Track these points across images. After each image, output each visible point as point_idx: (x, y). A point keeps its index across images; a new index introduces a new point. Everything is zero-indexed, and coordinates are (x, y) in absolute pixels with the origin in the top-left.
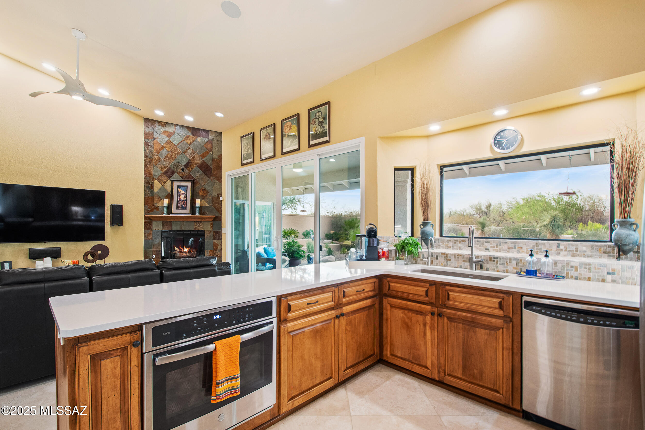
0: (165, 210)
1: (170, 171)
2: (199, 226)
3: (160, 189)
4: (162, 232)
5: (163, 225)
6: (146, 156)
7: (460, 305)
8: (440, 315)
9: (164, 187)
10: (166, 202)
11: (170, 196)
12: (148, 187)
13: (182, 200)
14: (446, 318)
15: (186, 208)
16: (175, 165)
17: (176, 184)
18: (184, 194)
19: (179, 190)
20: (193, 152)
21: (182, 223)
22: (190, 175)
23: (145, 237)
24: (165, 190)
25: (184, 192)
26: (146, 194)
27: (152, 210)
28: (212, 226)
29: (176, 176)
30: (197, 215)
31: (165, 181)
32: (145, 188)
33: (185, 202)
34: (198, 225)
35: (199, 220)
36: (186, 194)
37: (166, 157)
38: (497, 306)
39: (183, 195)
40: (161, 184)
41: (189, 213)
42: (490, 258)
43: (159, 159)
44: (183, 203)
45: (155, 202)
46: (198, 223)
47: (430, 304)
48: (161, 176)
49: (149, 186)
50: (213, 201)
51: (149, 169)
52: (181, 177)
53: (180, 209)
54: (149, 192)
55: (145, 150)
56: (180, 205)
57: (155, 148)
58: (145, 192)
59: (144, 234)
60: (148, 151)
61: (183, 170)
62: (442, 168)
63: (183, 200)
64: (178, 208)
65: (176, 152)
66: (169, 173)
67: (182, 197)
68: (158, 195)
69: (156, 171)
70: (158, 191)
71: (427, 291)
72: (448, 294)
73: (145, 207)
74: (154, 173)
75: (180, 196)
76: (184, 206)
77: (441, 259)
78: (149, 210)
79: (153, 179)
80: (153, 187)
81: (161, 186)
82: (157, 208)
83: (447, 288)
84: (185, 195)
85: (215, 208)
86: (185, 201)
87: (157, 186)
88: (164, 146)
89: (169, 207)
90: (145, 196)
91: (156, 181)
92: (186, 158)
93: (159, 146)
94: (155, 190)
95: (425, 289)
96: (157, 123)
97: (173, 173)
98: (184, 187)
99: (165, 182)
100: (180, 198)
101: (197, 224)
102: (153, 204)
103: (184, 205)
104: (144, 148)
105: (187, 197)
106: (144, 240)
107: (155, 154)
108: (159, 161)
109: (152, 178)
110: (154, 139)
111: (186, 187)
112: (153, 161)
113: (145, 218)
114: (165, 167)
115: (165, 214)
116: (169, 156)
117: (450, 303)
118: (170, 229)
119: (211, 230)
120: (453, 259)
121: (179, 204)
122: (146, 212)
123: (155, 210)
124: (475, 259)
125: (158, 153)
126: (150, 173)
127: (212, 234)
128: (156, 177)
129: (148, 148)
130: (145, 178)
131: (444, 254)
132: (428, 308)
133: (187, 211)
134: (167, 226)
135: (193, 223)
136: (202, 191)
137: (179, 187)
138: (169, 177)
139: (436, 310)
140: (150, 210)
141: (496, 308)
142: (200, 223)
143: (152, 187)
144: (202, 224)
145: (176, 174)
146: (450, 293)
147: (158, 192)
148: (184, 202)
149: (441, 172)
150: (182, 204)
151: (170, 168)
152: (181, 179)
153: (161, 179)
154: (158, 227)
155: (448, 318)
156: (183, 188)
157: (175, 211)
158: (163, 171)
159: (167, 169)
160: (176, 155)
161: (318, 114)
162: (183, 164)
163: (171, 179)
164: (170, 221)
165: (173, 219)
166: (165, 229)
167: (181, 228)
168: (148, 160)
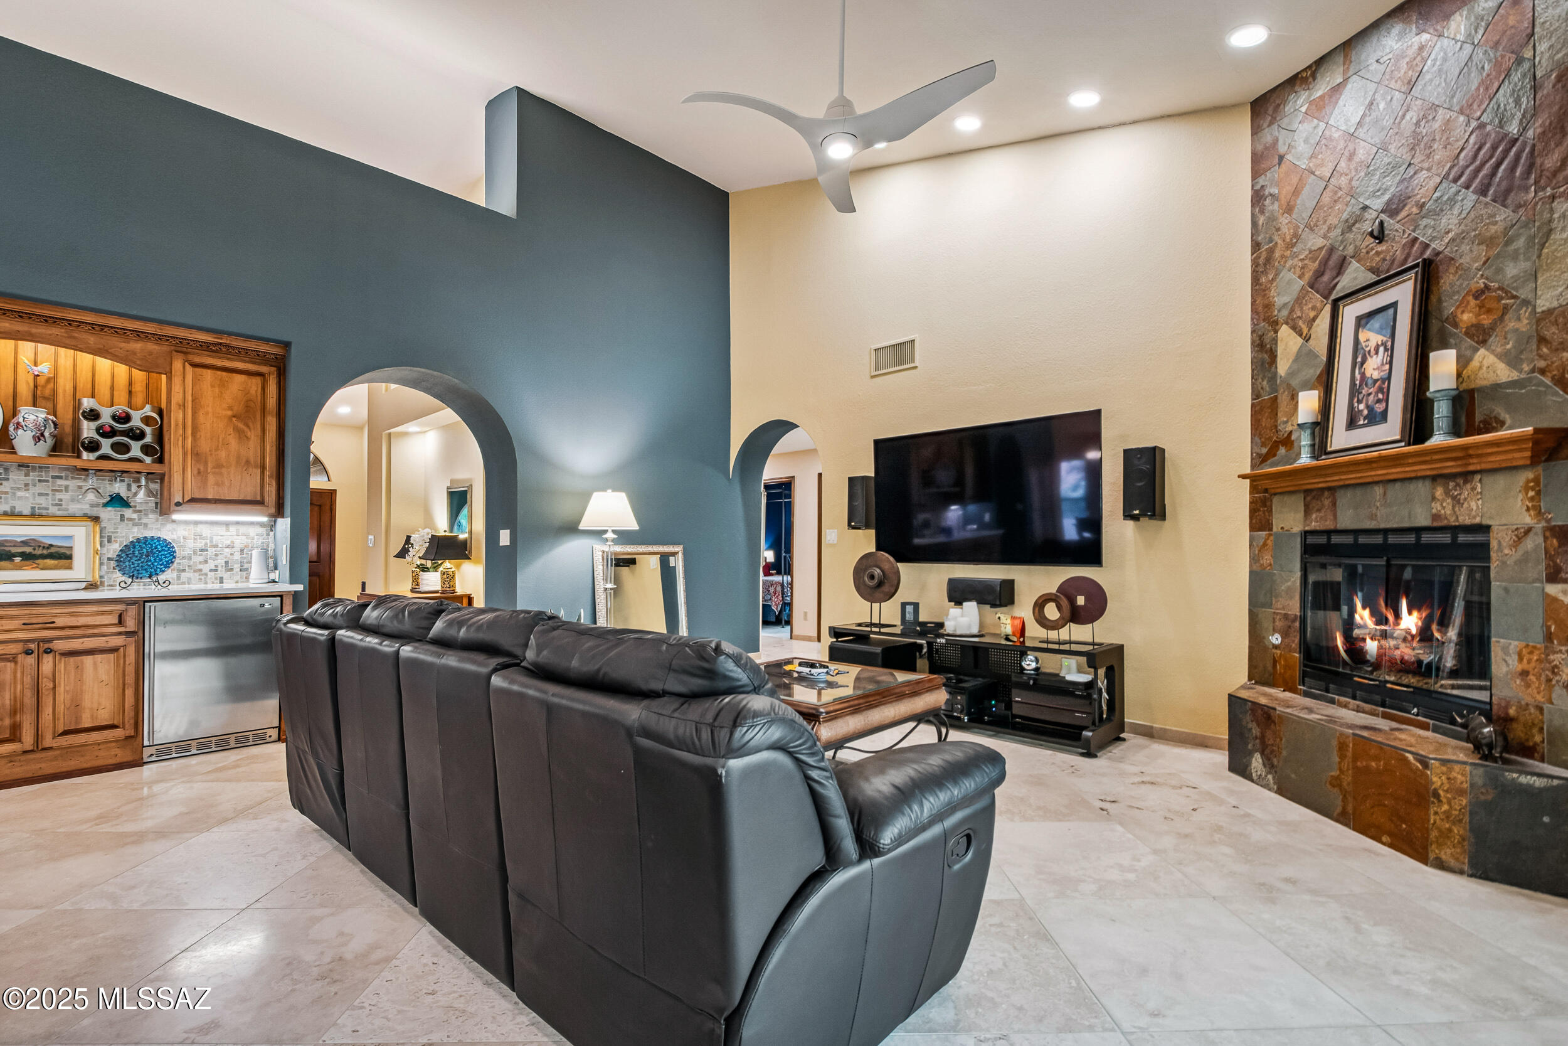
0: (1307, 438)
1: (1332, 261)
2: (1457, 501)
3: (1298, 357)
4: (1306, 534)
5: (1307, 512)
6: (1256, 246)
9: (1311, 342)
10: (1308, 403)
11: (1325, 377)
12: (1263, 362)
13: (1370, 382)
15: (1384, 418)
16: (1347, 227)
17: (1351, 314)
18: (1381, 349)
19: (1363, 336)
21: (1378, 490)
22: (1412, 242)
23: (1254, 559)
24: (1312, 354)
25: (1380, 338)
26: (1255, 394)
27: (1272, 453)
28: (1536, 493)
29: (1350, 278)
30: (1438, 439)
31: (1312, 314)
32: (1253, 370)
33: (1385, 384)
34: (1454, 498)
35: (1451, 467)
36: (1389, 343)
37: (1319, 208)
39: (1377, 353)
40: (1301, 335)
41: (1398, 437)
43: (1296, 232)
44: (1377, 393)
45: (1282, 418)
46: (1451, 485)
48: (1299, 300)
49: (1264, 355)
50: (1542, 341)
51: (1265, 291)
52: (1373, 270)
53: (1364, 426)
54: (1265, 383)
55: (1254, 224)
56: (1362, 407)
57: (1282, 197)
58: (1253, 384)
59: (1250, 546)
60: (1261, 220)
61: (1380, 235)
63: (1376, 381)
64: (1352, 423)
65: (1353, 165)
66: (1326, 277)
67: (1373, 365)
68: (1289, 385)
69: (1287, 288)
70: (1290, 368)
73: (1252, 442)
74: (1279, 301)
75: (1363, 362)
76: (1379, 408)
78: (1264, 451)
79: (1275, 325)
80: (1276, 356)
81: (1300, 341)
82: (1284, 438)
84: (1386, 350)
85: (1559, 381)
86: (1383, 380)
87: (1287, 348)
88: (1311, 165)
89: (1321, 427)
90: (1253, 399)
91: (1284, 331)
92: (1397, 164)
93: (1296, 180)
94: (1283, 367)
96: (1290, 92)
97: (1342, 264)
98: (1381, 315)
99: (1314, 319)
100: (1363, 375)
101: (1447, 493)
102: (1276, 427)
103: (1379, 401)
104: (1253, 215)
105: (1391, 363)
106: (1251, 573)
107: (1284, 220)
108: (1294, 241)
109: (1273, 322)
110: (1281, 160)
111: (1391, 311)
112: (1277, 254)
113: (1254, 483)
114: (1316, 255)
115: (1305, 459)
116: (1328, 199)
118: (1329, 525)
119: (1527, 519)
121: (1359, 402)
122: (1259, 460)
123: (1282, 447)
125: (1290, 208)
126: (1268, 306)
127: (1533, 542)
128: (1285, 313)
129: (1263, 211)
130: (1253, 332)
133: (1391, 429)
134: (1319, 510)
135: (1422, 488)
136: (1473, 302)
137: (1362, 321)
138: (1326, 297)
140: (1267, 453)
142: (1466, 482)
143: (1274, 357)
144: (1473, 489)
145: (1355, 265)
147: (1292, 373)
148: (1380, 390)
150: (1371, 398)
151: (1332, 250)
152: (1371, 279)
153: (1299, 314)
154: (1290, 518)
156: (1376, 323)
157: (1340, 437)
158: (1308, 275)
159: (1320, 262)
160: (1351, 180)
162: (1381, 202)
163: (1334, 295)
164: (1332, 490)
165: (1335, 480)
166: (1314, 525)
167: (1373, 517)
168: (1264, 255)
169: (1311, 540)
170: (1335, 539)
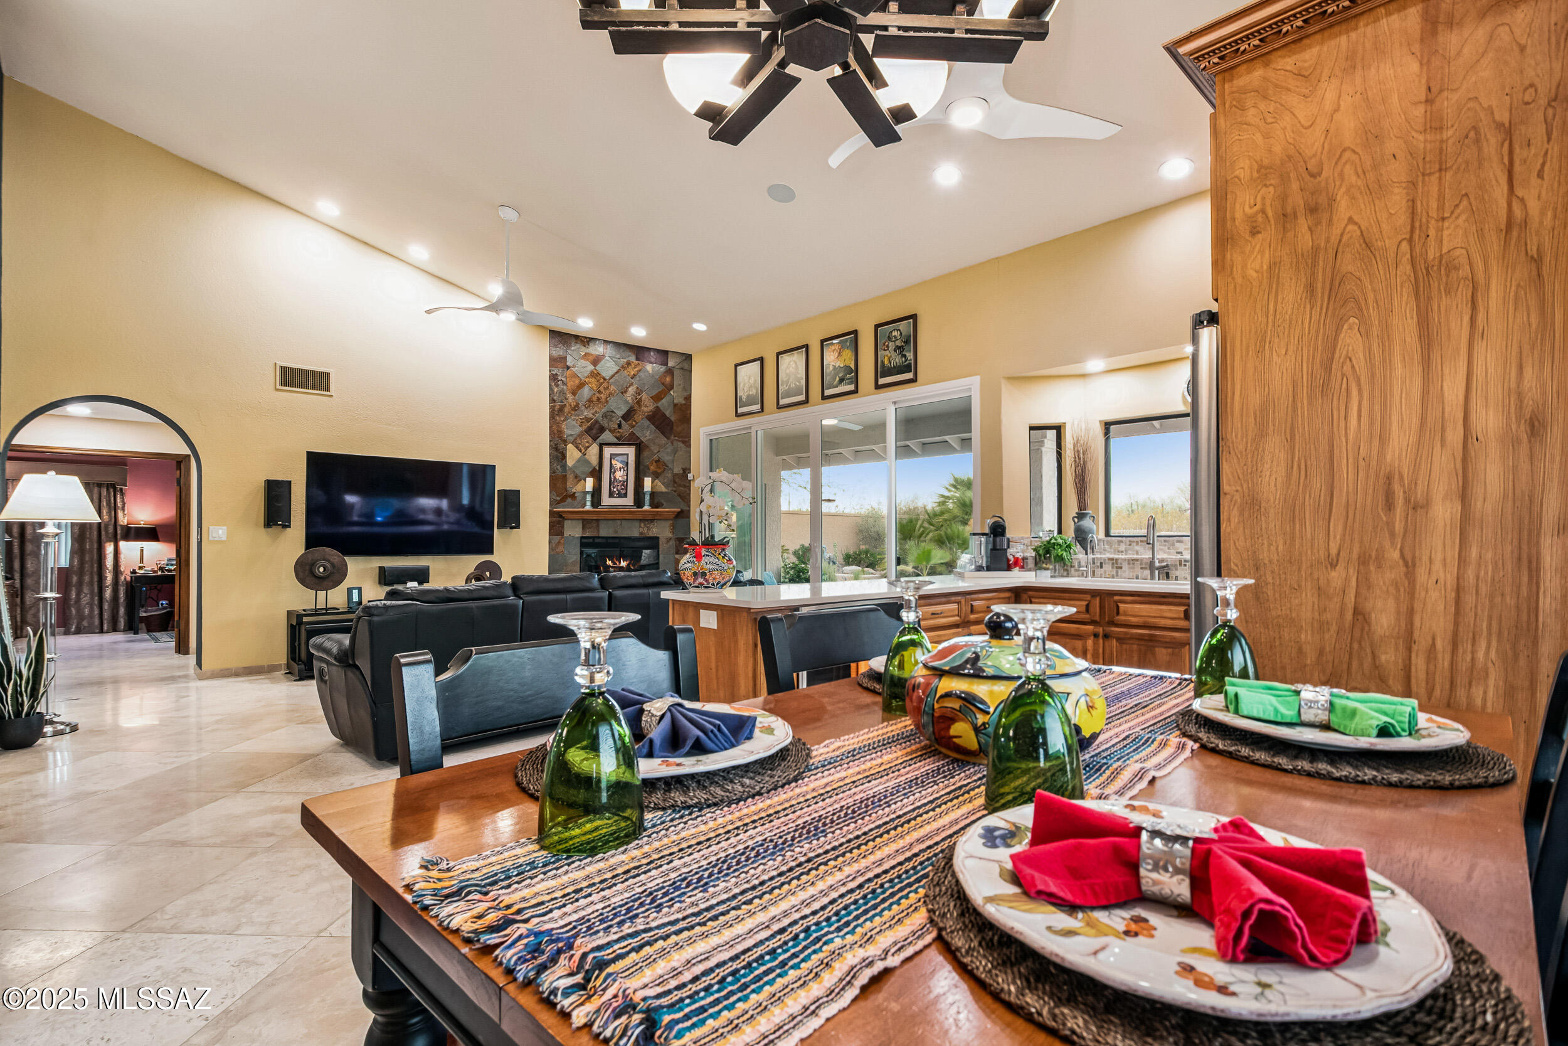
0: (589, 498)
1: (597, 426)
2: (649, 528)
3: (579, 461)
4: (582, 539)
5: (584, 528)
6: (552, 401)
7: (1134, 620)
8: (1106, 636)
9: (586, 456)
10: (589, 484)
11: (597, 474)
12: (557, 457)
13: (618, 481)
14: (1114, 641)
15: (625, 495)
16: (605, 416)
17: (608, 451)
18: (622, 469)
19: (614, 462)
20: (639, 392)
21: (619, 522)
22: (633, 434)
23: (551, 549)
24: (588, 462)
25: (621, 465)
26: (552, 471)
27: (563, 500)
28: (674, 528)
29: (607, 436)
30: (646, 507)
31: (587, 445)
32: (550, 459)
33: (625, 484)
34: (647, 527)
35: (650, 517)
36: (626, 468)
37: (590, 401)
38: (1182, 616)
39: (620, 471)
40: (581, 452)
41: (632, 504)
42: (1180, 562)
43: (577, 405)
44: (621, 486)
45: (569, 485)
46: (647, 523)
47: (1093, 622)
48: (580, 436)
49: (558, 454)
50: (675, 482)
51: (558, 424)
52: (617, 438)
53: (616, 498)
54: (559, 467)
55: (551, 389)
56: (615, 490)
57: (569, 384)
58: (550, 466)
59: (549, 543)
60: (556, 390)
61: (620, 426)
62: (1107, 425)
63: (621, 481)
64: (611, 495)
65: (608, 392)
66: (594, 431)
67: (619, 475)
68: (574, 472)
69: (572, 428)
70: (575, 464)
71: (1087, 606)
72: (1118, 607)
73: (550, 493)
74: (567, 432)
75: (615, 472)
76: (623, 492)
77: (1107, 567)
78: (558, 498)
79: (565, 442)
80: (566, 457)
81: (580, 454)
82: (573, 496)
83: (1116, 598)
84: (624, 471)
85: (679, 495)
86: (624, 482)
87: (573, 455)
88: (586, 380)
89: (596, 493)
90: (550, 473)
91: (570, 447)
92: (626, 402)
93: (577, 382)
94: (570, 462)
95: (1085, 603)
96: (573, 339)
97: (602, 430)
98: (621, 457)
99: (588, 447)
100: (615, 477)
101: (645, 525)
102: (566, 489)
103: (622, 489)
104: (550, 385)
105: (627, 476)
106: (550, 555)
107: (570, 397)
108: (576, 408)
109: (564, 440)
110: (568, 368)
111: (626, 457)
112: (566, 410)
113: (552, 514)
114: (588, 420)
115: (588, 507)
116: (595, 399)
117: (1121, 618)
118: (595, 534)
119: (671, 535)
120: (1125, 566)
121: (614, 488)
122: (553, 503)
123: (569, 500)
124: (1157, 564)
125: (574, 394)
126: (560, 432)
127: (672, 543)
128: (571, 439)
129: (557, 386)
130: (550, 441)
131: (1112, 559)
132: (1090, 628)
133: (629, 501)
134: (590, 528)
135: (637, 524)
136: (654, 463)
137: (613, 456)
138: (595, 439)
139: (1100, 630)
140: (560, 500)
141: (1179, 619)
142: (652, 522)
143: (564, 457)
144: (655, 525)
145: (607, 432)
146: (1121, 605)
147: (575, 466)
148: (623, 485)
149: (1107, 432)
150: (619, 487)
151: (596, 422)
152: (616, 441)
153: (579, 442)
154: (574, 531)
155: (1119, 639)
157: (606, 501)
158: (585, 427)
159: (591, 424)
160: (607, 398)
161: (894, 333)
162: (620, 413)
163: (600, 440)
164: (598, 520)
165: (601, 517)
166: (587, 534)
167: (616, 532)
168: (557, 408)
169: (584, 541)
170: (597, 541)
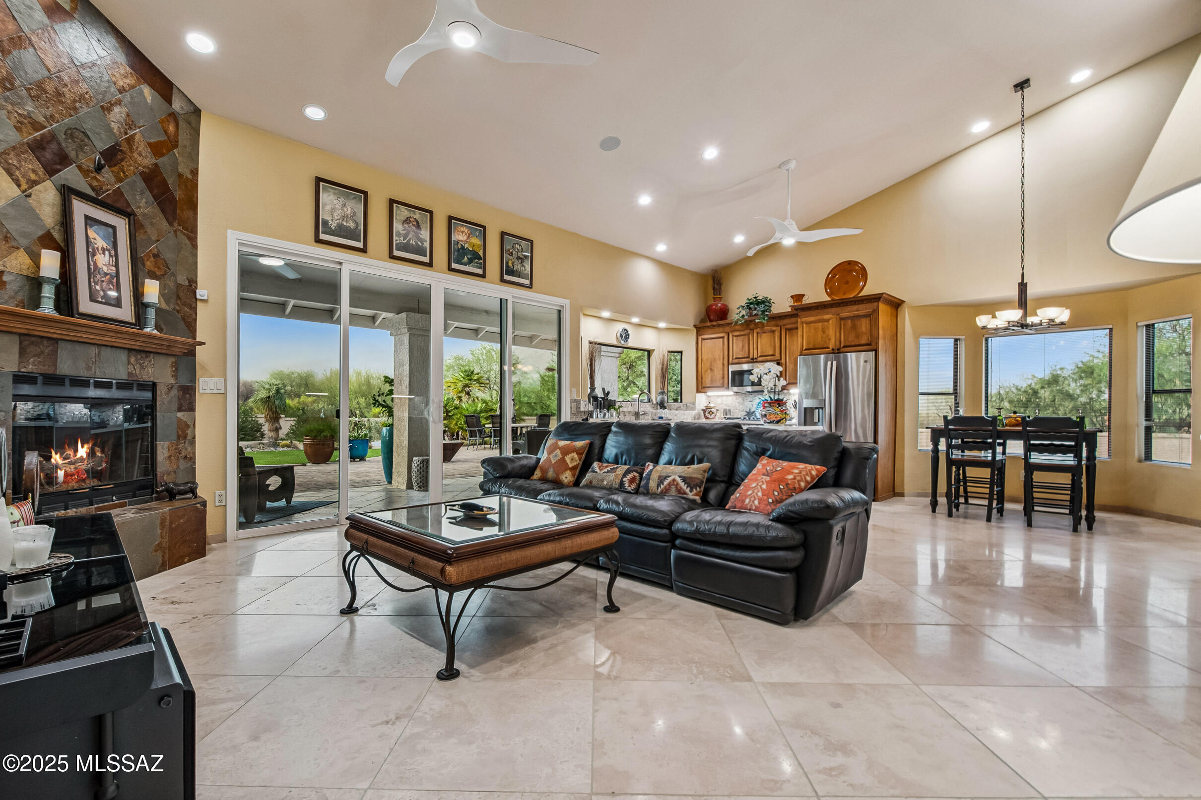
0: (48, 294)
1: (54, 147)
2: (142, 367)
4: (16, 378)
10: (48, 262)
13: (103, 273)
15: (117, 302)
16: (70, 134)
17: (79, 208)
18: (107, 253)
19: (94, 234)
20: (130, 123)
21: (94, 350)
22: (118, 193)
25: (105, 245)
28: (176, 367)
29: (75, 177)
30: (150, 330)
33: (115, 281)
34: (141, 364)
36: (113, 253)
39: (104, 253)
40: (18, 185)
41: (133, 322)
43: (10, 79)
44: (108, 283)
46: (139, 356)
48: (19, 150)
50: (178, 297)
53: (101, 302)
56: (98, 288)
61: (98, 168)
63: (106, 274)
64: (91, 297)
66: (49, 155)
67: (103, 261)
75: (94, 255)
76: (114, 296)
81: (17, 190)
84: (113, 256)
85: (183, 319)
86: (115, 278)
92: (111, 129)
97: (64, 159)
98: (104, 227)
99: (36, 183)
100: (98, 265)
101: (137, 360)
103: (111, 290)
105: (117, 267)
111: (111, 230)
114: (35, 125)
118: (47, 369)
119: (172, 381)
121: (96, 284)
127: (174, 392)
134: (38, 356)
135: (123, 356)
136: (152, 259)
137: (90, 221)
142: (147, 357)
144: (150, 361)
145: (74, 168)
148: (111, 283)
150: (105, 285)
152: (91, 192)
154: (3, 358)
156: (103, 231)
157: (86, 305)
158: (28, 136)
160: (75, 101)
161: (517, 246)
162: (99, 144)
164: (56, 340)
166: (31, 368)
167: (88, 368)
